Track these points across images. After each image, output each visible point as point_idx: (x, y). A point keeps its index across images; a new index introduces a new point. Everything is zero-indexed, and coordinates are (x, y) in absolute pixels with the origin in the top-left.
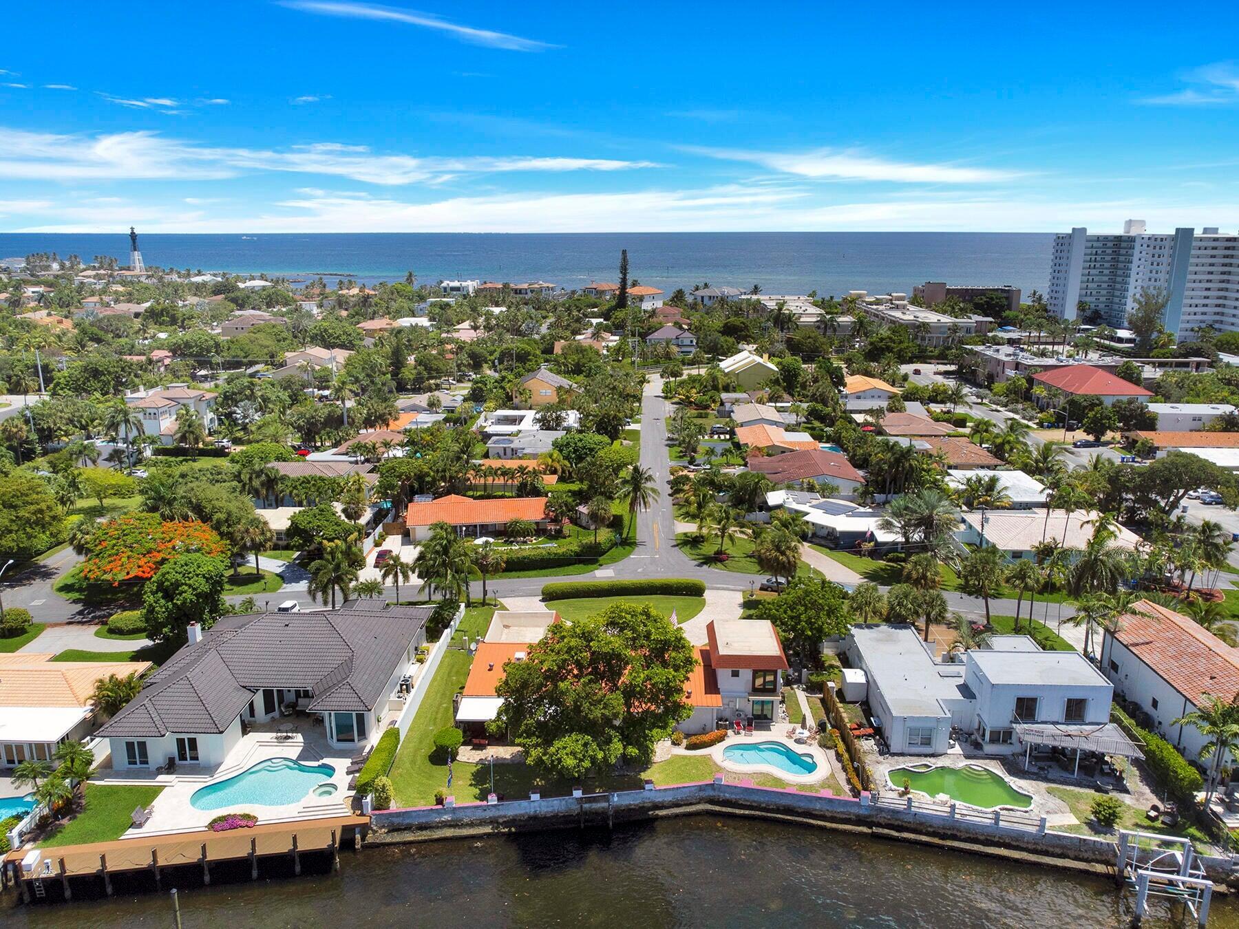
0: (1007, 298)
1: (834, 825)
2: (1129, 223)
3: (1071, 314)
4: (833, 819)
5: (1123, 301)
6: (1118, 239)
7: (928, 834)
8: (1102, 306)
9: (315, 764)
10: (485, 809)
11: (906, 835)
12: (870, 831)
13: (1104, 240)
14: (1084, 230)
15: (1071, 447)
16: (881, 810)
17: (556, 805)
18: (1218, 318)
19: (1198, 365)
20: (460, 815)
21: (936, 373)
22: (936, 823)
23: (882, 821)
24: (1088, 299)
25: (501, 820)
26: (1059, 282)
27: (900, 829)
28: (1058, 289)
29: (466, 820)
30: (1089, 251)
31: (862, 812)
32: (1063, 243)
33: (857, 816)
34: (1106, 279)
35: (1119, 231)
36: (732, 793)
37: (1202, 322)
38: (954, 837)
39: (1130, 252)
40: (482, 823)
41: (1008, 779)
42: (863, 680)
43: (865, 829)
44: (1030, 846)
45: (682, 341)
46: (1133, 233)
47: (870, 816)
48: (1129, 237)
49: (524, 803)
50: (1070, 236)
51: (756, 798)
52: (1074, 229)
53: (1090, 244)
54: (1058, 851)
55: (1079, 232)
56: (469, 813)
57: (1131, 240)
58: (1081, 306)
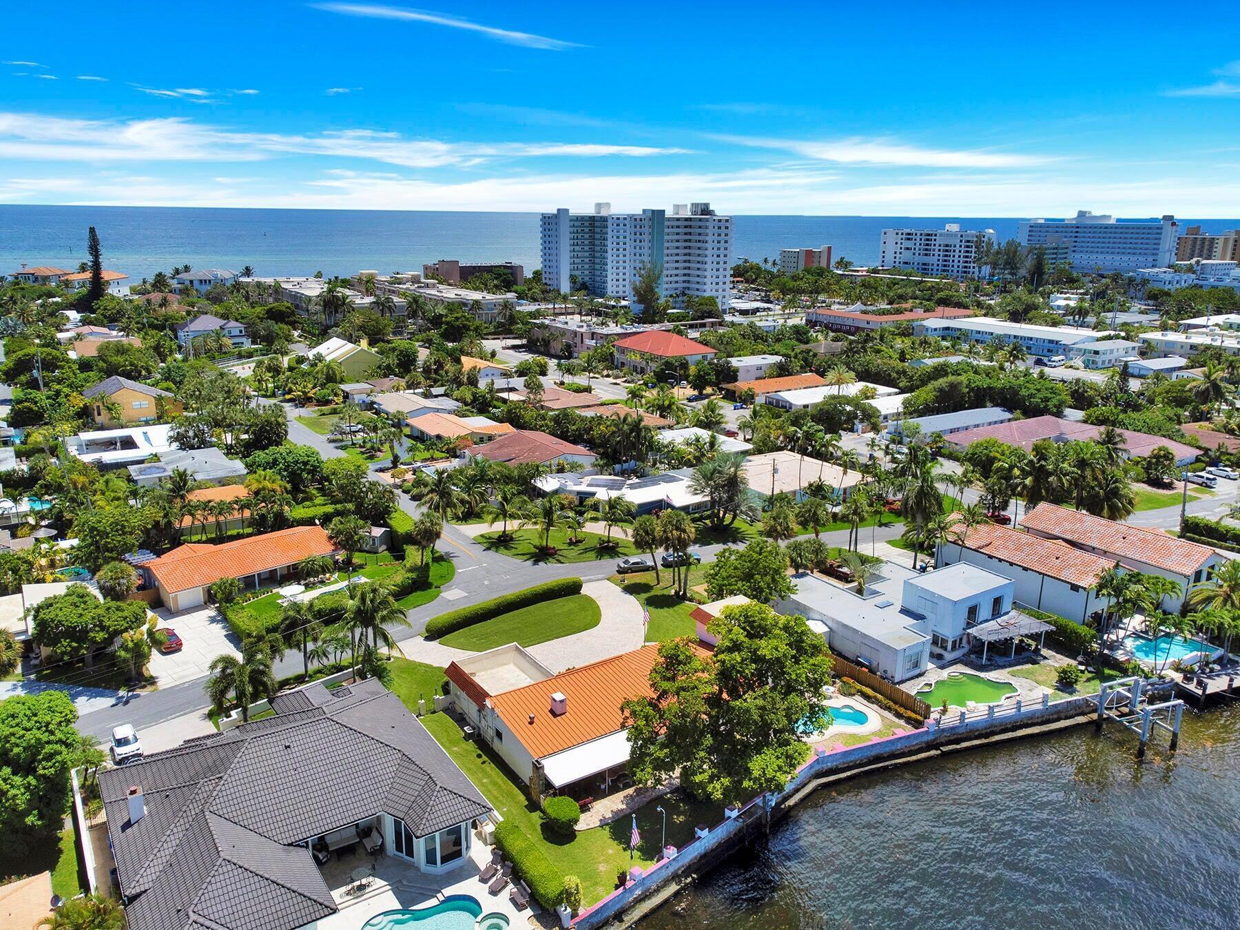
0: (512, 274)
1: (914, 758)
2: (599, 206)
3: (565, 288)
4: (911, 753)
5: (604, 273)
6: (592, 218)
7: (977, 738)
8: (587, 279)
9: (433, 902)
10: (666, 866)
11: (964, 745)
12: (939, 752)
13: (581, 219)
14: (567, 210)
15: (685, 402)
16: (943, 730)
17: (721, 833)
18: (686, 285)
19: (713, 324)
20: (648, 883)
21: (504, 348)
22: (980, 726)
23: (943, 740)
24: (576, 273)
25: (680, 872)
26: (551, 258)
27: (957, 741)
28: (551, 264)
29: (654, 887)
30: (572, 229)
31: (931, 737)
32: (551, 223)
33: (927, 743)
34: (587, 254)
35: (590, 211)
36: (833, 761)
37: (676, 289)
38: (993, 733)
39: (604, 230)
40: (666, 883)
41: (982, 675)
42: (827, 629)
43: (933, 753)
44: (1039, 720)
45: (230, 332)
46: (604, 213)
47: (935, 740)
48: (601, 217)
49: (697, 844)
50: (555, 216)
51: (852, 758)
52: (559, 210)
53: (572, 223)
54: (1055, 716)
55: (562, 212)
56: (655, 877)
57: (604, 219)
58: (573, 279)
